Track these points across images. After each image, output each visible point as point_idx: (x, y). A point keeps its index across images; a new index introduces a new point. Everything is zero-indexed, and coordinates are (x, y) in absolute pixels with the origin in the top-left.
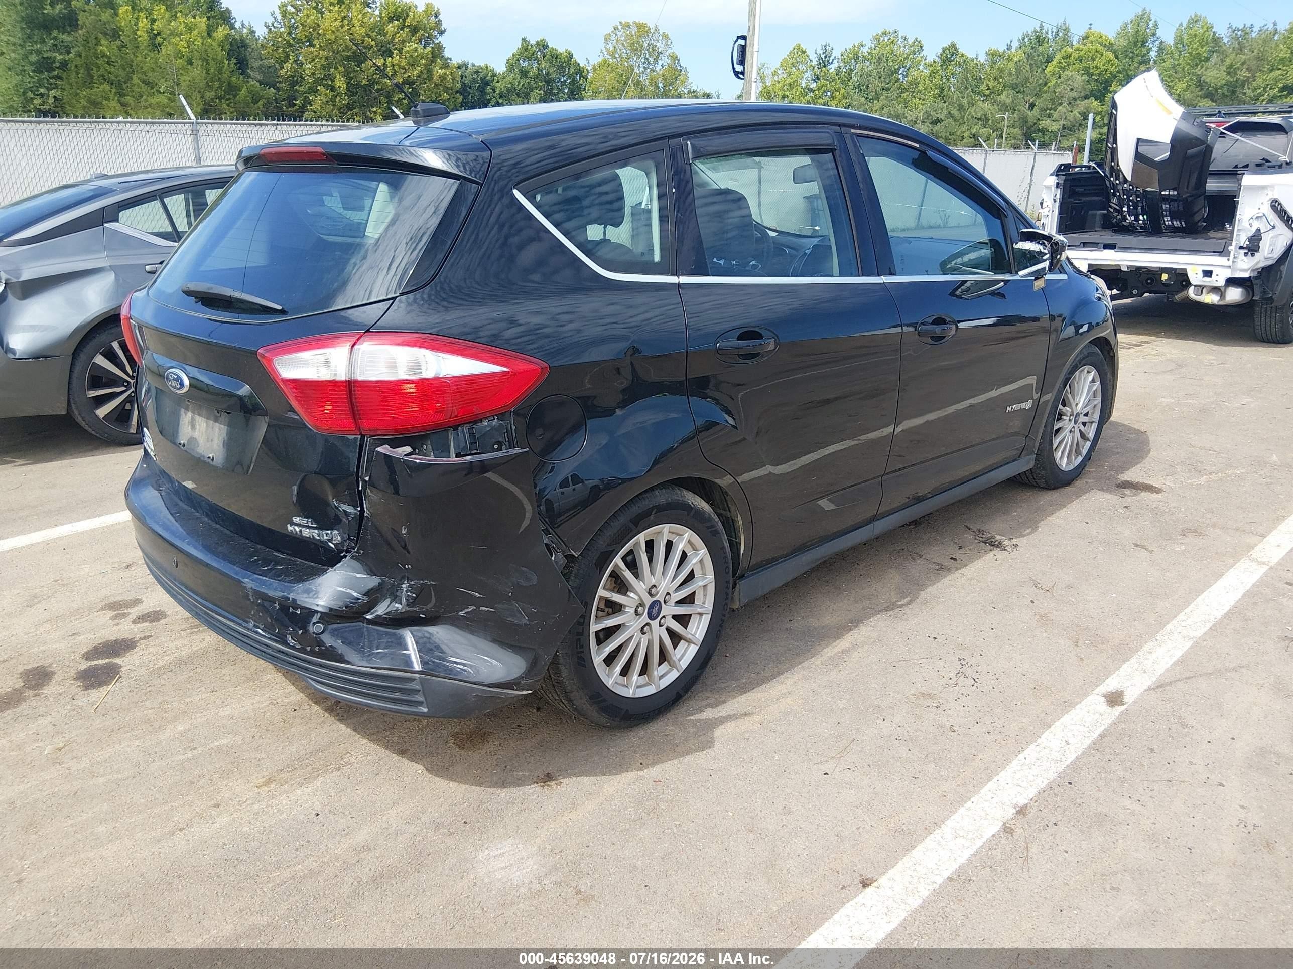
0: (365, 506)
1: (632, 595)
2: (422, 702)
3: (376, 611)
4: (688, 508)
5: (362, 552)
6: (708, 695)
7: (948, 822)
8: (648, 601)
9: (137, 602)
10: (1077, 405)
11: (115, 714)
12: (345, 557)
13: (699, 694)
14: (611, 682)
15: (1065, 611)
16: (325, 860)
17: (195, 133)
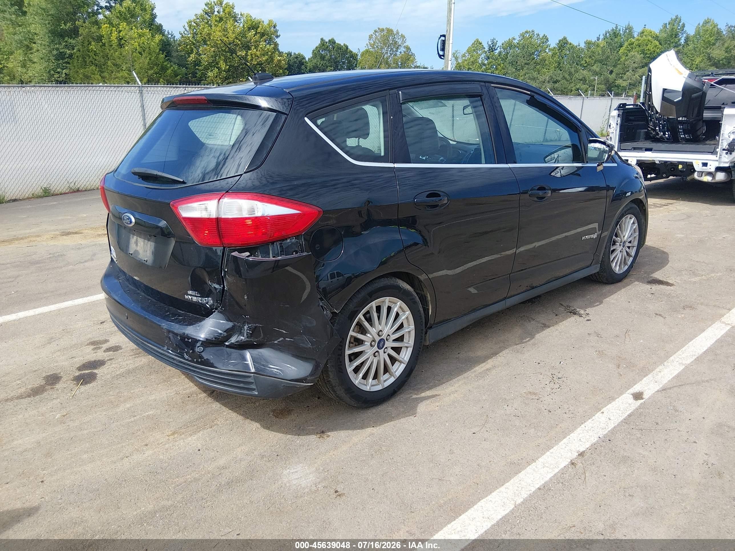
0: (225, 284)
1: (369, 335)
2: (255, 389)
3: (231, 340)
4: (398, 288)
5: (223, 309)
6: (411, 392)
7: (540, 459)
8: (378, 339)
9: (106, 341)
10: (624, 236)
11: (94, 398)
12: (215, 312)
13: (406, 391)
14: (357, 382)
15: (613, 349)
16: (203, 473)
17: (141, 92)
